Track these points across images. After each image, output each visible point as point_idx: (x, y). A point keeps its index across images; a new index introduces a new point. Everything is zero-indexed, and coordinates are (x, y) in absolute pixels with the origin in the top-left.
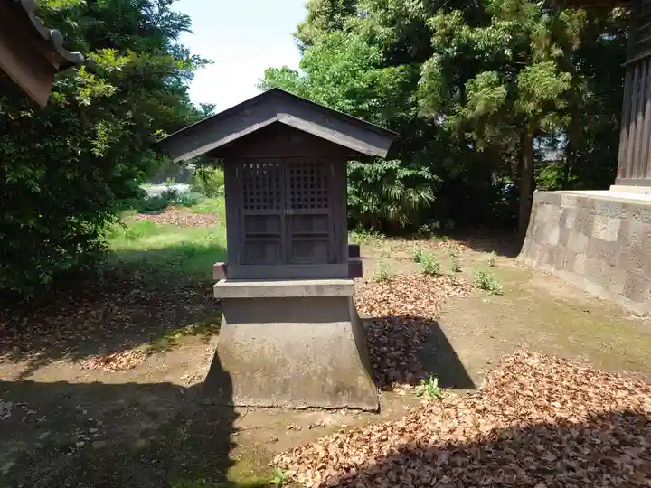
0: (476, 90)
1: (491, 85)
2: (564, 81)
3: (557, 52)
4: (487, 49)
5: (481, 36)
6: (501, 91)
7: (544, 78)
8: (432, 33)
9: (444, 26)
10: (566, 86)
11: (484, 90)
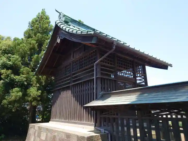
0: (13, 92)
1: (18, 92)
2: (39, 93)
3: (38, 85)
4: (19, 82)
5: (17, 78)
6: (20, 94)
7: (34, 91)
8: (2, 74)
9: (6, 73)
10: (40, 94)
11: (15, 93)
